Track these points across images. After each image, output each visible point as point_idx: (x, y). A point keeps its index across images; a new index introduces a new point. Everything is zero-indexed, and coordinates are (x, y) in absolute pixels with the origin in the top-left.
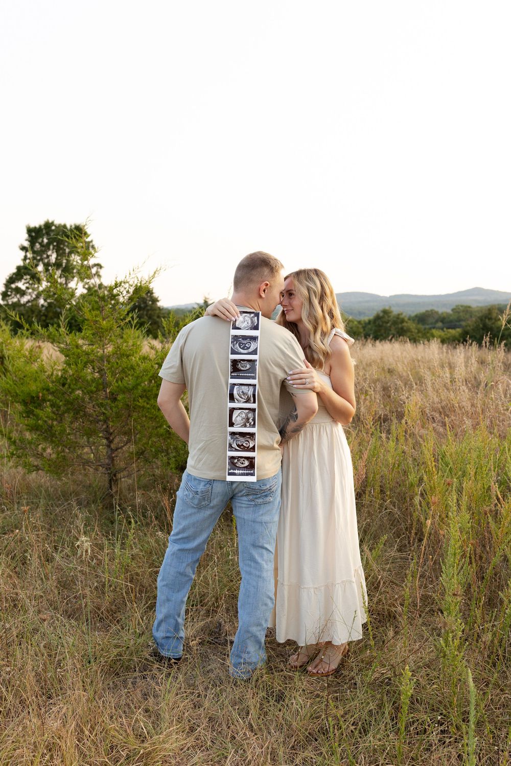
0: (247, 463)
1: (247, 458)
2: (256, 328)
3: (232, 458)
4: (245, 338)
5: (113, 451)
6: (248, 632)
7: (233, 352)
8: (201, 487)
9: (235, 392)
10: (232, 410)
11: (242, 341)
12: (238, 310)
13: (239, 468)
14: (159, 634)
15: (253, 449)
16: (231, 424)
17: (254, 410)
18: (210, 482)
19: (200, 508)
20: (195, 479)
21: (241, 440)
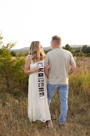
1: (42, 93)
3: (40, 93)
7: (39, 72)
11: (40, 69)
15: (43, 91)
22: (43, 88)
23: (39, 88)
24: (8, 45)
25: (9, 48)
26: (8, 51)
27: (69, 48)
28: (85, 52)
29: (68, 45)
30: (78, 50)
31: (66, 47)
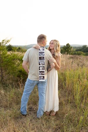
0: (43, 77)
1: (43, 76)
2: (44, 50)
3: (40, 76)
4: (42, 52)
5: (2, 73)
6: (41, 109)
7: (40, 55)
8: (32, 82)
9: (40, 63)
10: (40, 67)
11: (41, 53)
12: (40, 46)
13: (41, 78)
14: (22, 110)
15: (44, 74)
16: (40, 70)
17: (44, 67)
18: (34, 81)
19: (31, 86)
20: (31, 80)
21: (42, 73)
22: (44, 72)
23: (40, 72)
24: (3, 41)
25: (4, 43)
26: (3, 46)
27: (69, 46)
28: (84, 52)
29: (68, 44)
30: (78, 49)
31: (67, 46)
